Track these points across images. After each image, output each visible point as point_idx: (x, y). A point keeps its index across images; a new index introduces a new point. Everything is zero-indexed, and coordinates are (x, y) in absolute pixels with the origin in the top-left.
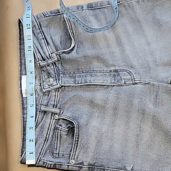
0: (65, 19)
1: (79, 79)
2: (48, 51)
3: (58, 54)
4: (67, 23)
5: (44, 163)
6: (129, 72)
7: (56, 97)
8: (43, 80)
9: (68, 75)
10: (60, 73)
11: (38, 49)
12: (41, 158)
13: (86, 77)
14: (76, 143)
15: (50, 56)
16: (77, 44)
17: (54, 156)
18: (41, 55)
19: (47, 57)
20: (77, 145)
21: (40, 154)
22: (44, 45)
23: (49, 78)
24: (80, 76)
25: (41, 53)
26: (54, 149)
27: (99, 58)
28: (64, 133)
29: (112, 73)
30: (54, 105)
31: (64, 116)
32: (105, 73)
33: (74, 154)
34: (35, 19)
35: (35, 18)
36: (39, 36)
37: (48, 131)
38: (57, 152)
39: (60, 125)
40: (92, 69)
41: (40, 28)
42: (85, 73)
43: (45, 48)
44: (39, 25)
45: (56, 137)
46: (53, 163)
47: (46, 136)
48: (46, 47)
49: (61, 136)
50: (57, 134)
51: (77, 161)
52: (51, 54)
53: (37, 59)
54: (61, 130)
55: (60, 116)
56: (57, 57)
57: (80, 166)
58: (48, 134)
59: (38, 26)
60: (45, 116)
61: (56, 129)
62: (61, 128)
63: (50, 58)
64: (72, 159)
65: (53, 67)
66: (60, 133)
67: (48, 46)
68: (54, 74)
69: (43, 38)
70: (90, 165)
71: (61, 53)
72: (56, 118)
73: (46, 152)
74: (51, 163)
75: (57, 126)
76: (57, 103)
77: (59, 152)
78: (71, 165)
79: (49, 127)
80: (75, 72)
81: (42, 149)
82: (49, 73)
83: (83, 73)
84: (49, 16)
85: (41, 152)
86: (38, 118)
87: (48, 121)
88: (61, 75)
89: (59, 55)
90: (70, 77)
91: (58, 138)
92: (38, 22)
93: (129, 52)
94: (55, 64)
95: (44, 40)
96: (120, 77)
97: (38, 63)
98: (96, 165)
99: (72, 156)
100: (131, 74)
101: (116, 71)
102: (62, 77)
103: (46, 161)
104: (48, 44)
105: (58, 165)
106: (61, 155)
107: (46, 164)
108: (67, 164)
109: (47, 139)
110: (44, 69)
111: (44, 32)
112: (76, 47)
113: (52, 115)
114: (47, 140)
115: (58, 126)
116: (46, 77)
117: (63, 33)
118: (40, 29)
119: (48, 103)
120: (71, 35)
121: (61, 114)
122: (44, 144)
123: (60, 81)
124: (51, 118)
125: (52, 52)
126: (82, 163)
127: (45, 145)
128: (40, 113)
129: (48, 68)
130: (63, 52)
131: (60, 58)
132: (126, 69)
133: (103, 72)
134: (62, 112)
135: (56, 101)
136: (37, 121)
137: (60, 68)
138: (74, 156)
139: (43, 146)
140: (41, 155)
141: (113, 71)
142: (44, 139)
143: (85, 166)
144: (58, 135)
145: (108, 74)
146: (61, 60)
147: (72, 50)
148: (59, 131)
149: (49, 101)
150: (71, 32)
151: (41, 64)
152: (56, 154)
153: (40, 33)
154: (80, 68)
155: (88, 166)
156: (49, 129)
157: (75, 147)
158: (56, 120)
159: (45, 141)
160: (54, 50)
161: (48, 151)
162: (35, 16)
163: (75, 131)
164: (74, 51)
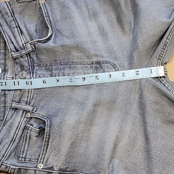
0: (41, 5)
1: (57, 72)
2: (22, 41)
3: (33, 43)
4: (43, 9)
5: (7, 167)
6: (113, 64)
7: (30, 92)
8: (15, 73)
9: (44, 68)
10: (35, 65)
11: (10, 39)
12: (4, 162)
13: (64, 70)
14: (46, 144)
15: (24, 46)
16: (54, 33)
17: (19, 160)
18: (14, 46)
19: (20, 48)
20: (48, 146)
21: (3, 156)
22: (17, 34)
23: (22, 71)
24: (57, 69)
25: (14, 43)
26: (21, 152)
27: (78, 47)
28: (34, 134)
29: (94, 65)
30: (27, 101)
31: (38, 115)
32: (86, 65)
33: (43, 157)
34: (8, 6)
35: (7, 4)
36: (11, 24)
37: (16, 130)
38: (24, 156)
39: (31, 124)
40: (70, 61)
41: (13, 15)
42: (63, 65)
43: (18, 37)
44: (11, 11)
45: (25, 138)
46: (17, 167)
47: (13, 136)
48: (20, 36)
49: (30, 138)
50: (26, 134)
51: (46, 165)
52: (25, 43)
53: (10, 51)
54: (31, 130)
55: (33, 114)
56: (32, 47)
57: (49, 171)
58: (16, 134)
59: (11, 13)
60: (15, 113)
61: (25, 128)
62: (32, 128)
63: (24, 48)
64: (40, 163)
65: (27, 58)
66: (30, 133)
67: (22, 35)
68: (28, 67)
69: (17, 27)
70: (61, 170)
71: (36, 42)
72: (28, 117)
73: (10, 154)
74: (15, 167)
75: (27, 125)
76: (31, 99)
77: (26, 156)
78: (39, 170)
79: (18, 126)
80: (52, 64)
81: (6, 151)
82: (22, 66)
83: (61, 65)
84: (23, 2)
85: (4, 155)
86: (7, 115)
87: (18, 119)
88: (36, 68)
89: (33, 45)
90: (46, 70)
91: (26, 139)
92: (10, 8)
93: (113, 41)
94: (30, 55)
95: (17, 28)
96: (103, 70)
97: (10, 54)
98: (68, 170)
99: (41, 159)
100: (115, 66)
101: (98, 63)
102: (36, 69)
103: (9, 165)
104: (22, 32)
105: (23, 170)
106: (28, 159)
107: (9, 169)
108: (34, 169)
109: (14, 139)
110: (17, 61)
111: (18, 19)
112: (53, 37)
113: (23, 113)
114: (13, 141)
115: (29, 125)
116: (19, 69)
117: (39, 22)
118: (12, 17)
119: (20, 99)
120: (47, 22)
121: (34, 112)
122: (9, 145)
123: (35, 74)
124: (22, 116)
125: (26, 42)
126: (52, 168)
127: (10, 147)
128: (11, 110)
129: (22, 59)
130: (38, 41)
131: (35, 48)
132: (110, 61)
133: (84, 64)
134: (35, 110)
135: (29, 98)
136: (6, 119)
137: (35, 60)
138: (43, 160)
139: (8, 147)
140: (4, 158)
141: (94, 63)
142: (11, 140)
143: (55, 172)
144: (27, 136)
145: (89, 66)
146: (35, 50)
147: (49, 39)
148: (29, 131)
149: (22, 97)
150: (47, 19)
151: (14, 56)
152: (22, 158)
153: (13, 21)
154: (58, 59)
155: (59, 172)
156: (17, 128)
157: (45, 149)
158: (28, 118)
159: (12, 141)
160: (29, 39)
161: (13, 154)
162: (7, 3)
163: (46, 130)
164: (51, 41)
